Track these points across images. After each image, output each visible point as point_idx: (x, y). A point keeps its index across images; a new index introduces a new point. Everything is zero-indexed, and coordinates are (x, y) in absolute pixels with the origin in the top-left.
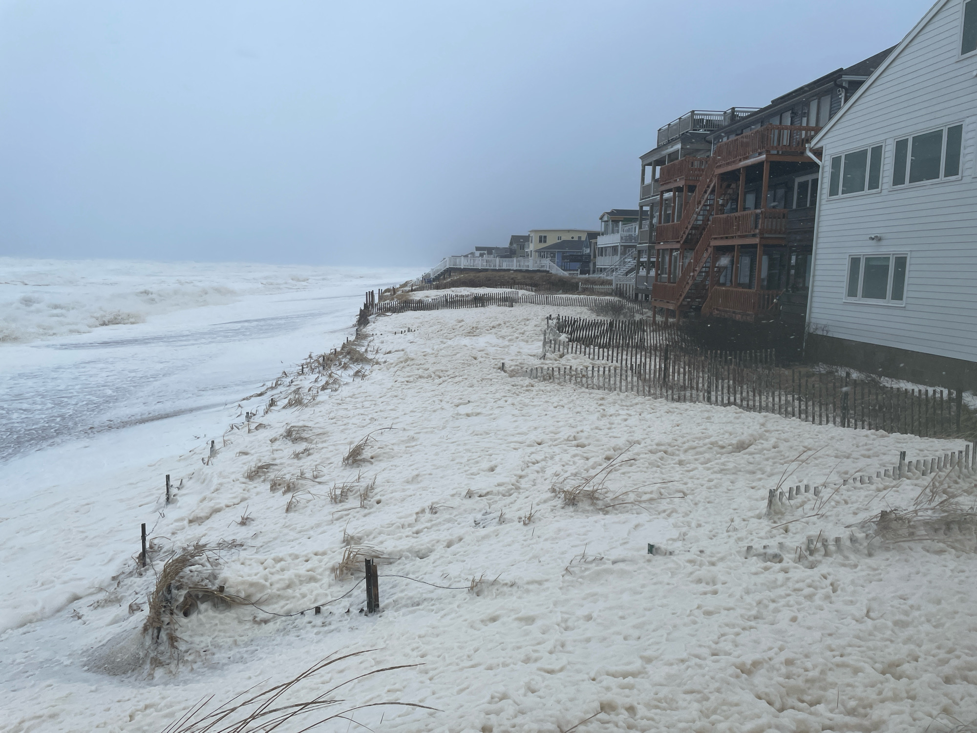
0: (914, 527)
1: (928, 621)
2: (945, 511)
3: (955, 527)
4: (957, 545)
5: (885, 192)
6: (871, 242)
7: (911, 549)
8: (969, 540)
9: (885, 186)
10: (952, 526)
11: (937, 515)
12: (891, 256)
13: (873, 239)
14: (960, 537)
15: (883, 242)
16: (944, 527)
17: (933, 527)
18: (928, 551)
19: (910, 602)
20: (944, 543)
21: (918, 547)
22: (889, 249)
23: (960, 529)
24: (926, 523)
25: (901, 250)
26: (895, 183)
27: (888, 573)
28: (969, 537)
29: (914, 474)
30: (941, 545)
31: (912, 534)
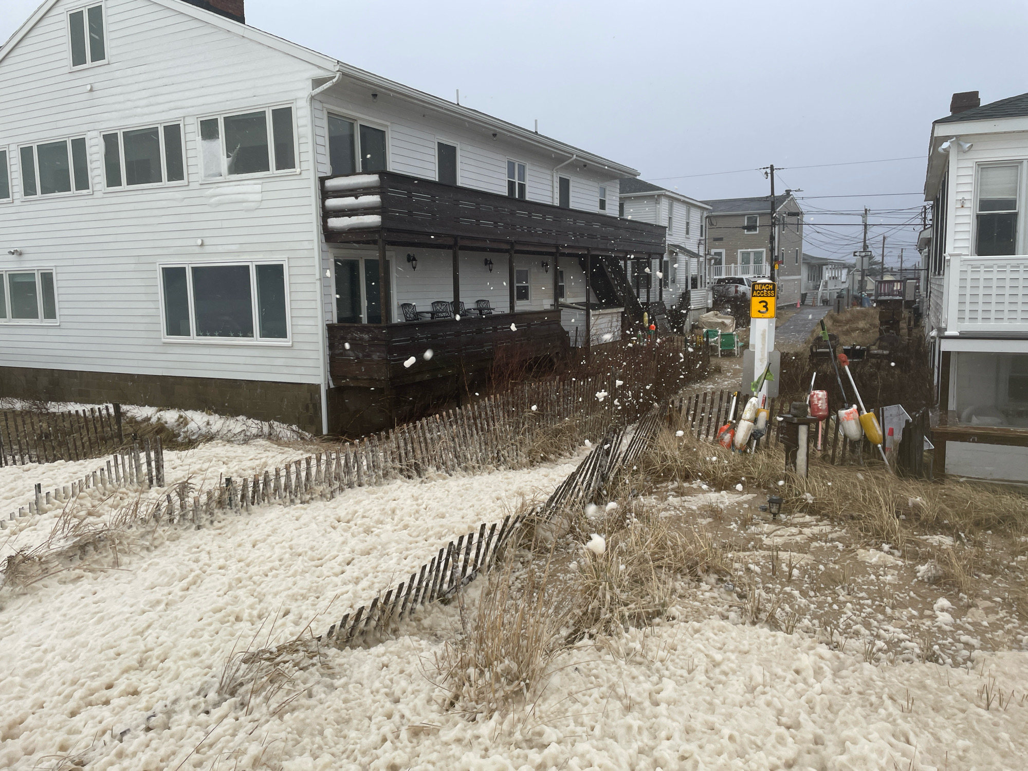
0: (47, 562)
1: (64, 658)
2: (77, 536)
3: (91, 548)
4: (95, 566)
5: (17, 202)
6: (11, 256)
7: (46, 587)
8: (106, 557)
9: (16, 196)
10: (87, 548)
11: (70, 543)
12: (36, 272)
13: (13, 253)
14: (96, 557)
15: (25, 257)
16: (79, 553)
17: (67, 556)
18: (65, 583)
19: (43, 647)
20: (79, 568)
21: (52, 582)
22: (32, 264)
23: (96, 549)
24: (59, 554)
25: (46, 265)
26: (26, 194)
27: (20, 622)
28: (105, 554)
29: (53, 504)
30: (77, 571)
31: (45, 571)
